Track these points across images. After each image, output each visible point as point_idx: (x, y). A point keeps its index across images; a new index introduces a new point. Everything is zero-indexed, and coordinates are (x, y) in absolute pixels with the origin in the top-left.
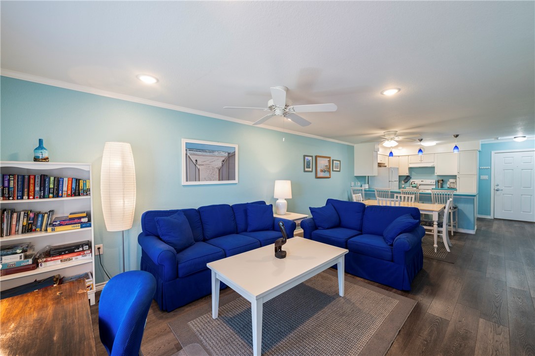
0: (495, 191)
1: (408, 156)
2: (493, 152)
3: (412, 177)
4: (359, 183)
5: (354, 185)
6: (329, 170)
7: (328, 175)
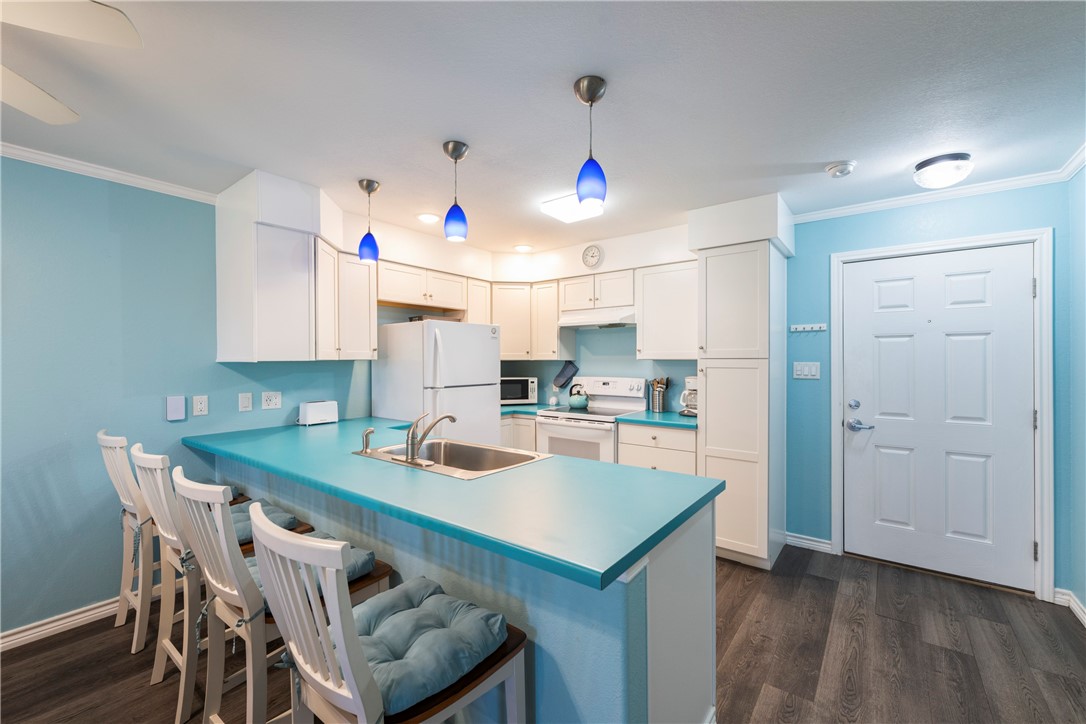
0: (848, 433)
1: (558, 280)
2: (836, 259)
3: (582, 367)
4: (269, 399)
5: (206, 413)
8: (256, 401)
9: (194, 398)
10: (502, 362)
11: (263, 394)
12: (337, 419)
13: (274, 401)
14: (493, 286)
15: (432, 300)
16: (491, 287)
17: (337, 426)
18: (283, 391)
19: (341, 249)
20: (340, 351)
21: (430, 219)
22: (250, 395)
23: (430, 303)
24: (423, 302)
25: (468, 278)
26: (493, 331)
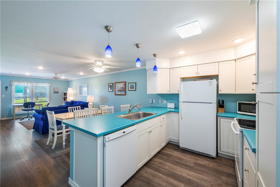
5: (155, 103)
6: (125, 90)
7: (124, 93)
8: (162, 102)
9: (153, 100)
11: (163, 100)
12: (174, 107)
13: (165, 102)
14: (236, 61)
15: (199, 74)
16: (235, 62)
17: (174, 109)
18: (167, 100)
19: (169, 68)
20: (169, 92)
21: (182, 52)
22: (161, 100)
23: (199, 75)
24: (196, 75)
25: (219, 62)
26: (210, 82)
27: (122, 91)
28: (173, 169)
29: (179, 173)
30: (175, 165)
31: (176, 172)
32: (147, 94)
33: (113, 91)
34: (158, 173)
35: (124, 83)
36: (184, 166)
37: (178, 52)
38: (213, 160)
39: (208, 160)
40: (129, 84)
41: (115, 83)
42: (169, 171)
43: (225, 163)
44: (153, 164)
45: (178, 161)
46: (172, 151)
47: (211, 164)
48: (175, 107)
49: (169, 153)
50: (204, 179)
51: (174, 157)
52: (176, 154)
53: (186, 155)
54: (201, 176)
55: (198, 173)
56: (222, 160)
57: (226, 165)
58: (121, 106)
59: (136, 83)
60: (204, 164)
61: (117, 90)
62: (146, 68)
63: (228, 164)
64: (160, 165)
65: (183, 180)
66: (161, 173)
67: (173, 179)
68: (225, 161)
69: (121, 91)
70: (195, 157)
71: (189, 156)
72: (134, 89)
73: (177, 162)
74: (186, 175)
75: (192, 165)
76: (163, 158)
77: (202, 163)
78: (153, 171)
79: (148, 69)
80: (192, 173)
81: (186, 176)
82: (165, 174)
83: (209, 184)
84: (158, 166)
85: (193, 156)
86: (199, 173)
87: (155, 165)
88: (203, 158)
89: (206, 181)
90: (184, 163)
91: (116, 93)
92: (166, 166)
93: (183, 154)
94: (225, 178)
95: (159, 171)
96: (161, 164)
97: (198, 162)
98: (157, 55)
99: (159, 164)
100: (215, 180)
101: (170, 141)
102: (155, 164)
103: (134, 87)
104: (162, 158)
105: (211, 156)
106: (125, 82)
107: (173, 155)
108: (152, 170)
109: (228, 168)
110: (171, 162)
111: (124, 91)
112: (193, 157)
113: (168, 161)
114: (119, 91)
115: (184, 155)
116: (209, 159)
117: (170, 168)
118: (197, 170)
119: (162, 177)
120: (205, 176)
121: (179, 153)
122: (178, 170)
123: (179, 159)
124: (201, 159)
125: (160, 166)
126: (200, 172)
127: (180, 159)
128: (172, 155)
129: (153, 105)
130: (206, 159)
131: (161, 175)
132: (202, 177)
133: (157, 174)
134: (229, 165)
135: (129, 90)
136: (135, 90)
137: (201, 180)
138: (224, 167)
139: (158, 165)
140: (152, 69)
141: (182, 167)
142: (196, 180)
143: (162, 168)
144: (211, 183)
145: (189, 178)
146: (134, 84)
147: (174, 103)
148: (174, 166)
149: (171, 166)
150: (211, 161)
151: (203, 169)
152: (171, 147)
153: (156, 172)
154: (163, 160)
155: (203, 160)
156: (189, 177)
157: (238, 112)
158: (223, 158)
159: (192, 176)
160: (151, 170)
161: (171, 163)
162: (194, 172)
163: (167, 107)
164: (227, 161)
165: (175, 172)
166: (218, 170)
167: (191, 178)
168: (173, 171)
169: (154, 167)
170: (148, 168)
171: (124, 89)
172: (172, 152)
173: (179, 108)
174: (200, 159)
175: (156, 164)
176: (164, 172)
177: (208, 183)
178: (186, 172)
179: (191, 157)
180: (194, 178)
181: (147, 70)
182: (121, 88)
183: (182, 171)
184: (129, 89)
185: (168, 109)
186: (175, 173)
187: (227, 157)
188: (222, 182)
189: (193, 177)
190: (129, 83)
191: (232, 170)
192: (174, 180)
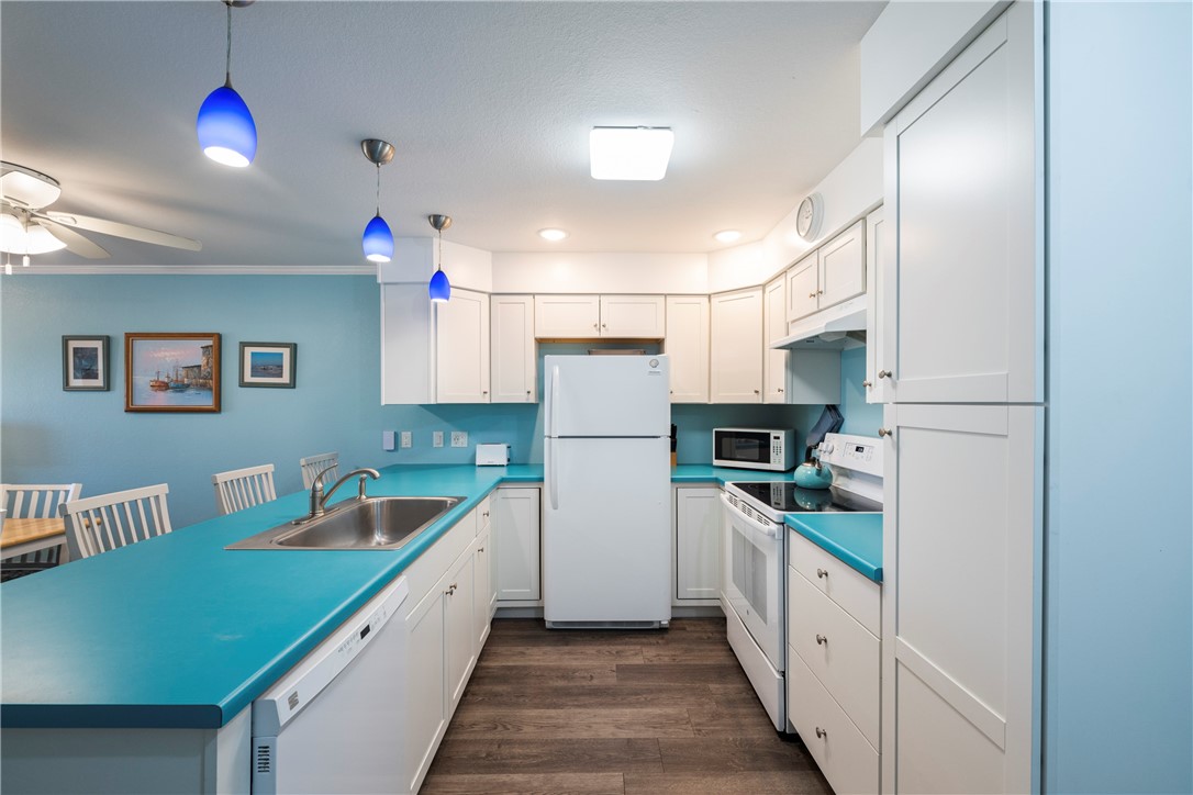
4: (457, 439)
5: (409, 446)
6: (212, 383)
7: (207, 400)
8: (447, 440)
9: (403, 433)
10: (672, 405)
11: (452, 433)
12: (505, 463)
13: (461, 440)
14: (712, 300)
15: (607, 330)
16: (710, 301)
17: (505, 469)
18: (469, 430)
19: (491, 291)
20: (488, 395)
21: (553, 235)
22: (441, 433)
23: (605, 334)
24: (595, 334)
25: (666, 295)
26: (653, 364)
27: (188, 386)
28: (557, 727)
29: (585, 735)
30: (555, 706)
31: (574, 736)
32: (383, 403)
33: (108, 387)
34: (504, 778)
35: (209, 342)
36: (590, 694)
37: (540, 231)
38: (663, 638)
39: (651, 644)
40: (249, 351)
41: (130, 337)
42: (545, 743)
43: (696, 635)
44: (465, 741)
45: (561, 683)
46: (520, 649)
47: (667, 653)
48: (509, 460)
49: (511, 664)
50: (667, 717)
51: (538, 673)
52: (542, 657)
53: (579, 648)
54: (657, 711)
55: (641, 703)
56: (684, 629)
57: (700, 640)
58: (221, 477)
59: (295, 345)
60: (648, 663)
61: (142, 380)
62: (375, 277)
63: (704, 636)
64: (497, 735)
65: (610, 756)
66: (517, 769)
67: (575, 771)
68: (693, 628)
69: (181, 388)
70: (609, 644)
71: (591, 649)
72: (286, 379)
73: (557, 692)
74: (612, 729)
75: (612, 681)
76: (496, 695)
77: (638, 661)
78: (477, 777)
79: (385, 284)
80: (626, 713)
81: (613, 734)
82: (537, 765)
83: (689, 726)
84: (491, 742)
85: (601, 645)
86: (646, 704)
87: (476, 742)
88: (632, 640)
89: (677, 721)
90: (584, 684)
91: (139, 402)
92: (526, 729)
93: (566, 649)
94: (718, 686)
95: (504, 765)
96: (500, 728)
97: (627, 663)
98: (448, 221)
99: (489, 730)
100: (699, 705)
101: (499, 609)
102: (472, 737)
103: (281, 367)
104: (494, 700)
105: (656, 626)
106: (219, 338)
107: (530, 667)
108: (471, 776)
109: (711, 651)
110: (536, 701)
111: (203, 387)
112: (605, 648)
113: (521, 700)
114: (163, 386)
115: (569, 653)
116: (653, 640)
117: (543, 730)
118: (637, 694)
119: (529, 782)
120: (667, 705)
121: (548, 648)
122: (576, 721)
123: (563, 677)
124: (632, 647)
125: (499, 737)
126: (649, 697)
127: (566, 674)
128: (525, 668)
129: (397, 459)
130: (644, 640)
131: (518, 778)
132: (660, 715)
133: (504, 783)
134: (709, 638)
135: (243, 384)
136: (292, 385)
137: (662, 726)
138: (701, 651)
139: (489, 736)
140: (424, 283)
141: (585, 706)
142: (649, 734)
143: (509, 742)
144: (694, 720)
145: (624, 736)
146: (286, 352)
147: (504, 442)
148: (552, 712)
149: (541, 718)
150: (660, 641)
151: (652, 683)
152: (511, 633)
153: (494, 776)
154: (499, 704)
155: (639, 647)
156: (624, 734)
157: (716, 462)
158: (684, 622)
159: (630, 724)
160: (467, 778)
161: (537, 707)
162: (630, 705)
163: (473, 464)
164: (699, 629)
165: (569, 736)
166: (690, 665)
167: (632, 735)
168: (561, 735)
169: (475, 757)
170: (449, 772)
171: (210, 379)
172: (524, 653)
173: (543, 465)
174: (627, 647)
175: (478, 737)
176: (528, 756)
177: (684, 727)
178: (606, 716)
179: (599, 651)
180: (640, 731)
181: (382, 287)
182: (182, 373)
183: (593, 720)
184: (248, 378)
185: (478, 469)
186: (569, 742)
187: (693, 614)
188: (717, 703)
189: (638, 728)
190: (244, 345)
191: (722, 650)
192: (582, 771)
